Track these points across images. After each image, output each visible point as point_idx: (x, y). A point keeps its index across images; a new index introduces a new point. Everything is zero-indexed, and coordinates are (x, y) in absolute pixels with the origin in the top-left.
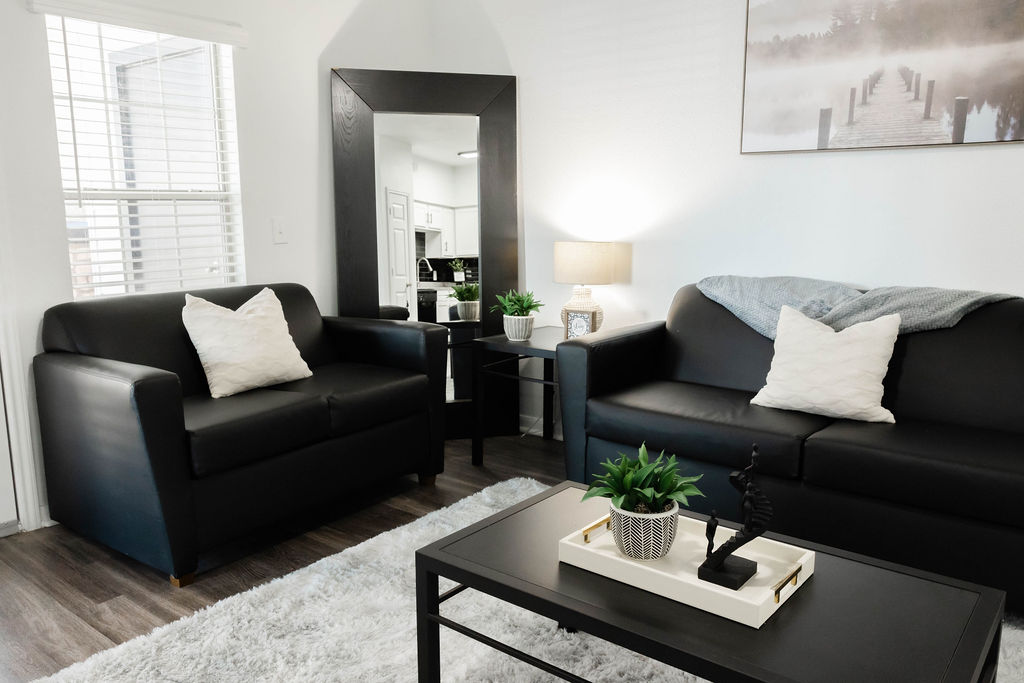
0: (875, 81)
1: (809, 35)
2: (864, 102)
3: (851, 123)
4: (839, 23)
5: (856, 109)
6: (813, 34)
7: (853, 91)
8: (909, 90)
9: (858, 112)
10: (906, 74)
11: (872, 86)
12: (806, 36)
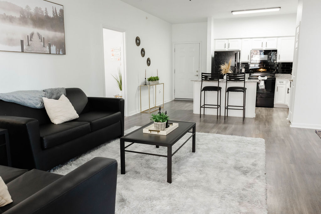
0: (32, 35)
1: (14, 17)
2: (31, 40)
3: (28, 45)
4: (22, 16)
5: (29, 41)
6: (15, 17)
7: (28, 36)
8: (40, 39)
9: (30, 42)
10: (38, 34)
11: (32, 36)
12: (13, 17)
